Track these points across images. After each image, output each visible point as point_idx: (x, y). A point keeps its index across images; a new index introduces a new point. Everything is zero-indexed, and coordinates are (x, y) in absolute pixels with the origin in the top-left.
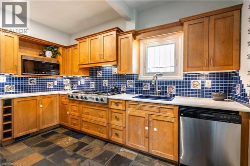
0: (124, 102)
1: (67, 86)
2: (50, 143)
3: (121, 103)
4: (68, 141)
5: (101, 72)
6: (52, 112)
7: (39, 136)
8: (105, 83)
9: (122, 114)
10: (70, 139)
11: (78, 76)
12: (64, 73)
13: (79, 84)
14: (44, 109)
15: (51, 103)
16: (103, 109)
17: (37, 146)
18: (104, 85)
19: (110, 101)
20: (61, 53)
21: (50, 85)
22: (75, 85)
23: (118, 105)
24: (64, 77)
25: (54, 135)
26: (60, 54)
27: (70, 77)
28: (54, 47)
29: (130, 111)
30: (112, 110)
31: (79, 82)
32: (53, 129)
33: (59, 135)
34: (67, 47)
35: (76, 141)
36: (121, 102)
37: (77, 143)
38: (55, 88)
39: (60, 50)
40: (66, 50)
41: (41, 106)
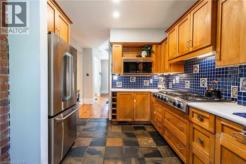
0: (212, 118)
1: (160, 84)
2: (134, 136)
3: (208, 118)
4: (147, 141)
5: (198, 66)
6: (144, 108)
7: (133, 126)
8: (204, 83)
9: (209, 137)
10: (151, 141)
11: (171, 74)
12: (157, 71)
13: (174, 83)
14: (137, 104)
15: (144, 99)
16: (183, 120)
17: (126, 133)
18: (201, 86)
19: (191, 110)
20: (155, 51)
21: (147, 83)
22: (170, 84)
23: (202, 120)
24: (159, 74)
25: (142, 131)
26: (153, 52)
27: (165, 74)
28: (147, 47)
29: (223, 138)
30: (195, 126)
31: (174, 80)
32: (145, 125)
33: (145, 132)
34: (161, 44)
35: (154, 146)
36: (208, 116)
37: (154, 148)
38: (151, 86)
39: (154, 49)
40: (159, 46)
41: (135, 101)
